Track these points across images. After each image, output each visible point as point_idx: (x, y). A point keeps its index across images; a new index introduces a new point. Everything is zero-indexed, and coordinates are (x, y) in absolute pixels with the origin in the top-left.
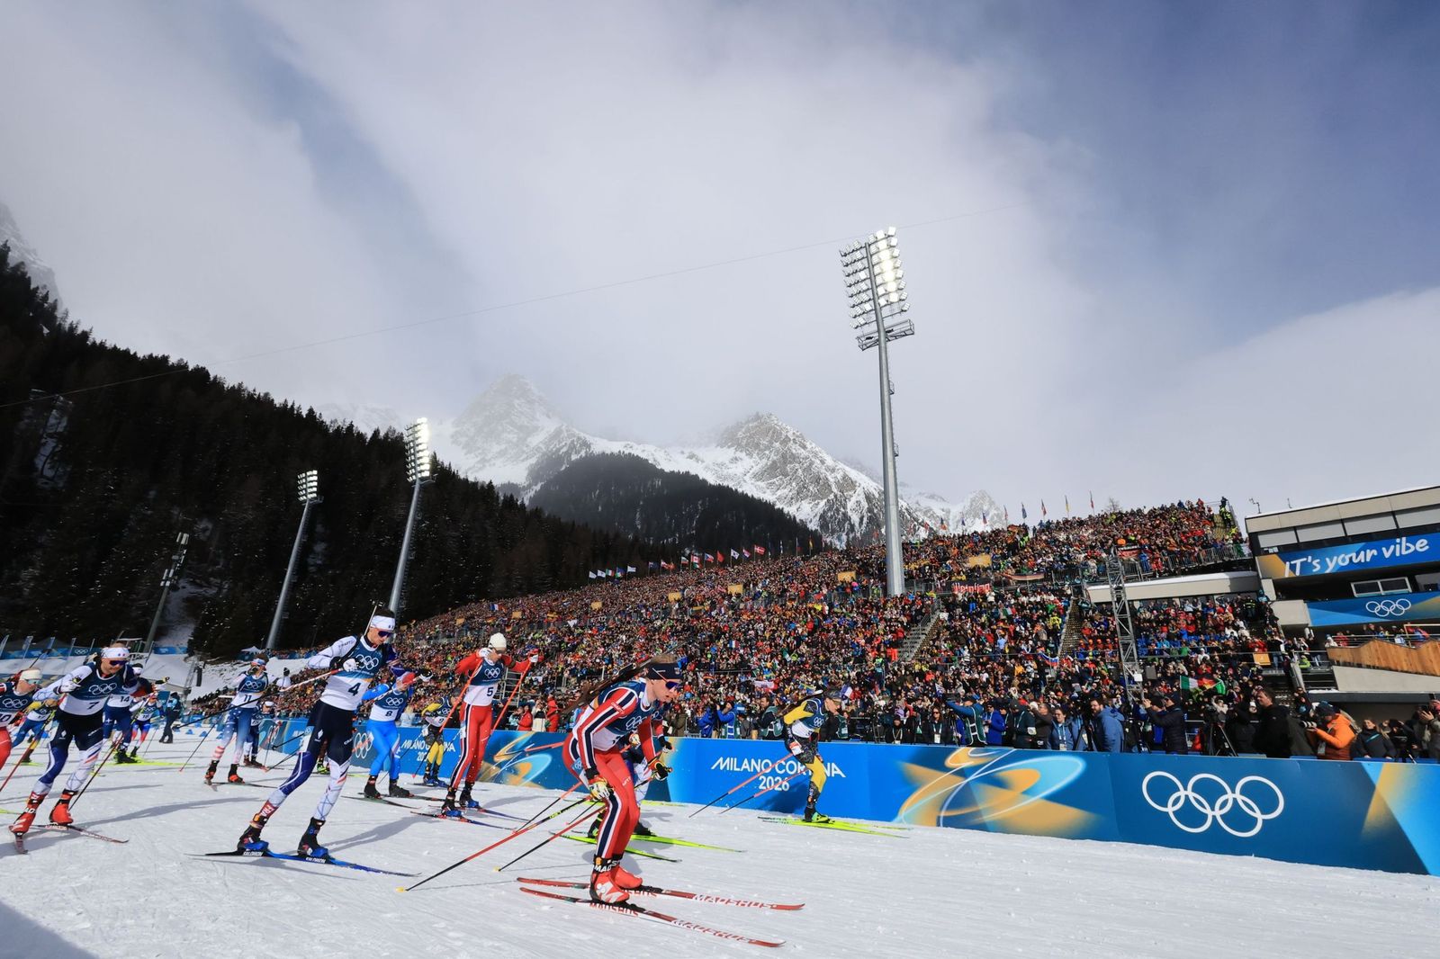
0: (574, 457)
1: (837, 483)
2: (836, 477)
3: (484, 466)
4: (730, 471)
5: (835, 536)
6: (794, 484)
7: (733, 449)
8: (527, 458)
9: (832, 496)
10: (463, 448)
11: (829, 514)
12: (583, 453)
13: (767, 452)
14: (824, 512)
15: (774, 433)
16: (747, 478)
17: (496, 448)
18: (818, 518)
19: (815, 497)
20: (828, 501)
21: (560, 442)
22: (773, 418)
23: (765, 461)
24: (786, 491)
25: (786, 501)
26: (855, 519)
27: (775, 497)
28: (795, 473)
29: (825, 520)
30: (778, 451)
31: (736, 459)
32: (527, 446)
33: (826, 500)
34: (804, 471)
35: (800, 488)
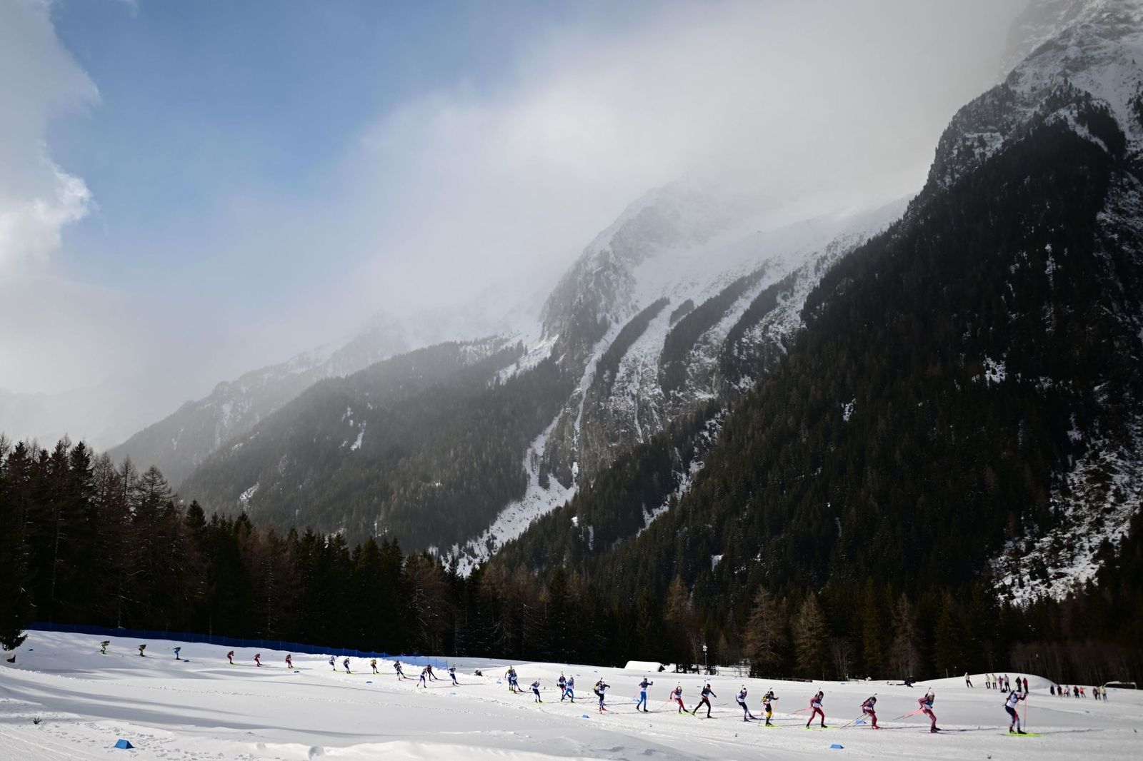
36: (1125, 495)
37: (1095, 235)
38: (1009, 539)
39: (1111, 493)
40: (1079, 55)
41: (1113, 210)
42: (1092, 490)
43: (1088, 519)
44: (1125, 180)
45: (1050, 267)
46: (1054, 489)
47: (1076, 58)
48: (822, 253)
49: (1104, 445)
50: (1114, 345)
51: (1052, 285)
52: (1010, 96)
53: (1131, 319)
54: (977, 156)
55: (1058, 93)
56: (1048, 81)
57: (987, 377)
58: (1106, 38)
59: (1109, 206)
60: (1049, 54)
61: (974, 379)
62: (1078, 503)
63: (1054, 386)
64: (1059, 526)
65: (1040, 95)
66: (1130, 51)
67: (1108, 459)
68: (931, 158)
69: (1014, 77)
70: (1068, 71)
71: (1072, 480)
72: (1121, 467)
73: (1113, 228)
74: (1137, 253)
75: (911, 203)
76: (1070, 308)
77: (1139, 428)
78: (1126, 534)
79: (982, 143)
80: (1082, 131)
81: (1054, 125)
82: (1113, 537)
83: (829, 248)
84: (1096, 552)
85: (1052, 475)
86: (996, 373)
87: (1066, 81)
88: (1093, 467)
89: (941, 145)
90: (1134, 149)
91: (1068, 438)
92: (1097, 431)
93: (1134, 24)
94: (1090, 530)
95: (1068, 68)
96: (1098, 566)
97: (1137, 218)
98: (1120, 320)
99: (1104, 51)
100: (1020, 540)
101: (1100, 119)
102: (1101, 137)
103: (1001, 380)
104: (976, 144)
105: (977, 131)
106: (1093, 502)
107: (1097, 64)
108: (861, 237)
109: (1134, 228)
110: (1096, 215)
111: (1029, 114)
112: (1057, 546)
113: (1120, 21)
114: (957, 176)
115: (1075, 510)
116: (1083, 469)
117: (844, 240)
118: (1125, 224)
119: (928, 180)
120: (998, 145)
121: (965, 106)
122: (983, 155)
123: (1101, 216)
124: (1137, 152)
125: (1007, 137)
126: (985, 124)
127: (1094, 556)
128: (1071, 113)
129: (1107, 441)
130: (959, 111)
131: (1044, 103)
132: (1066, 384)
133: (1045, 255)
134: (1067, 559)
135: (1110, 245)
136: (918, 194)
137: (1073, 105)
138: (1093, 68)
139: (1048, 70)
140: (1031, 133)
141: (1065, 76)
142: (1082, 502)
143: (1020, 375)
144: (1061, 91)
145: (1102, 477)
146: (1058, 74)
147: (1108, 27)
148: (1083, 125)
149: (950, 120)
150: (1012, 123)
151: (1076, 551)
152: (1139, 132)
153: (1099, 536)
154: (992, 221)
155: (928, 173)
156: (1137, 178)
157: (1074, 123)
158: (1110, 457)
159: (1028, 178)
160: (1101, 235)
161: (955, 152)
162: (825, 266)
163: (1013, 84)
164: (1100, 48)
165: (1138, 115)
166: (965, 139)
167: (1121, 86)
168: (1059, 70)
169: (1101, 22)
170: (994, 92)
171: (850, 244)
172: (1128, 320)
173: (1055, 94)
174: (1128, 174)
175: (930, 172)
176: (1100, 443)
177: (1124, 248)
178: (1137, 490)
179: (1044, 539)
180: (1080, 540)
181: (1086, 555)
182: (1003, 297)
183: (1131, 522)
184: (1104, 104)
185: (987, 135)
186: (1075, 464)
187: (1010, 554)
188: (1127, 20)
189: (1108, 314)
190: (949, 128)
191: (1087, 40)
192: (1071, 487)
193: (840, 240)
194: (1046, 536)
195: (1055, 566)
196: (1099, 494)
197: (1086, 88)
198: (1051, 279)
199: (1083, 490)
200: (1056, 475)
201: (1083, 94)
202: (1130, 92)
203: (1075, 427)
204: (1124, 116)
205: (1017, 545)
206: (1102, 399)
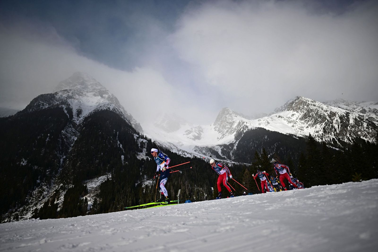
0: (245, 131)
1: (328, 115)
2: (328, 113)
3: (224, 136)
4: (292, 119)
5: (330, 134)
6: (313, 119)
7: (292, 111)
8: (233, 132)
9: (326, 121)
10: (218, 131)
11: (326, 127)
12: (247, 130)
13: (303, 110)
14: (324, 127)
15: (304, 103)
16: (298, 120)
17: (225, 131)
18: (322, 129)
19: (321, 122)
20: (325, 123)
21: (240, 126)
22: (303, 97)
23: (302, 113)
24: (311, 122)
25: (311, 125)
26: (336, 126)
27: (308, 124)
28: (313, 115)
29: (325, 129)
30: (306, 109)
31: (293, 115)
32: (233, 128)
33: (324, 123)
34: (315, 114)
35: (315, 120)
36: (45, 197)
37: (60, 135)
38: (11, 208)
39: (42, 196)
40: (71, 95)
41: (65, 131)
42: (38, 196)
43: (34, 203)
44: (70, 125)
45: (48, 139)
46: (28, 195)
47: (70, 96)
49: (44, 184)
50: (55, 161)
51: (46, 144)
52: (54, 97)
54: (41, 108)
55: (64, 101)
56: (63, 98)
57: (21, 163)
58: (77, 94)
59: (65, 130)
60: (66, 92)
61: (17, 163)
62: (33, 199)
63: (38, 168)
64: (26, 205)
65: (60, 100)
66: (80, 99)
67: (44, 188)
68: (29, 103)
69: (56, 93)
71: (34, 193)
72: (46, 190)
73: (64, 135)
74: (67, 142)
75: (18, 112)
76: (48, 150)
77: (53, 181)
78: (42, 207)
79: (43, 105)
80: (66, 112)
81: (61, 108)
82: (39, 207)
84: (33, 211)
85: (29, 191)
86: (24, 163)
87: (67, 99)
88: (40, 189)
89: (33, 101)
90: (74, 120)
91: (37, 182)
92: (44, 181)
94: (34, 206)
95: (68, 97)
96: (32, 215)
97: (69, 134)
98: (58, 155)
99: (76, 97)
100: (14, 209)
101: (70, 110)
102: (69, 114)
103: (25, 165)
104: (41, 104)
105: (43, 101)
106: (37, 198)
109: (68, 136)
110: (61, 131)
111: (56, 103)
112: (24, 209)
113: (81, 93)
114: (34, 110)
115: (32, 200)
116: (37, 190)
118: (67, 134)
119: (25, 108)
120: (47, 107)
121: (42, 94)
122: (42, 108)
123: (63, 131)
125: (49, 106)
126: (46, 101)
127: (32, 212)
128: (65, 107)
129: (45, 184)
130: (41, 95)
131: (60, 102)
132: (41, 168)
133: (47, 136)
134: (25, 214)
135: (62, 139)
136: (21, 110)
137: (66, 105)
138: (73, 99)
139: (64, 96)
140: (55, 107)
141: (67, 98)
142: (34, 198)
143: (30, 164)
145: (41, 192)
146: (66, 97)
147: (79, 93)
148: (66, 110)
149: (38, 96)
150: (52, 103)
151: (28, 211)
152: (76, 116)
153: (35, 207)
154: (38, 124)
156: (72, 126)
157: (65, 109)
158: (45, 187)
160: (61, 135)
161: (36, 104)
163: (56, 95)
164: (76, 96)
165: (77, 113)
166: (39, 102)
169: (78, 91)
170: (51, 94)
172: (60, 156)
173: (63, 101)
174: (71, 124)
175: (27, 106)
176: (43, 184)
177: (64, 140)
178: (48, 196)
179: (21, 208)
180: (30, 208)
181: (30, 212)
182: (33, 144)
183: (44, 204)
184: (72, 108)
185: (45, 103)
186: (36, 189)
187: (10, 213)
188: (82, 93)
189: (56, 153)
190: (36, 98)
191: (74, 93)
192: (33, 194)
195: (21, 215)
196: (39, 197)
197: (70, 103)
198: (47, 142)
199: (35, 195)
200: (30, 191)
201: (69, 104)
202: (77, 107)
203: (39, 179)
204: (75, 112)
205: (13, 210)
206: (48, 173)
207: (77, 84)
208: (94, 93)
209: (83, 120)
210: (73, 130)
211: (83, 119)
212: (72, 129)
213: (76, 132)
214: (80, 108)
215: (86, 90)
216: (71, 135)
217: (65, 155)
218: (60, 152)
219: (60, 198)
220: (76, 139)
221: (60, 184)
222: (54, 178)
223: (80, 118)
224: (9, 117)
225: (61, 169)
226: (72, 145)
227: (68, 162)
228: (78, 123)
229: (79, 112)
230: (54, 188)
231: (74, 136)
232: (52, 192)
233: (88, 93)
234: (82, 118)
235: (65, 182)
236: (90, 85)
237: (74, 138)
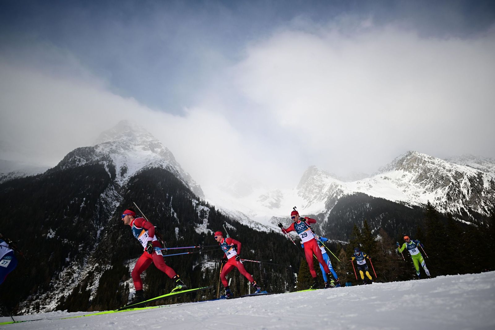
0: (339, 197)
1: (453, 176)
2: (452, 174)
3: (311, 204)
4: (403, 182)
5: (456, 202)
6: (432, 182)
7: (403, 170)
8: (324, 199)
9: (451, 184)
10: (303, 197)
11: (451, 193)
12: (341, 196)
13: (417, 169)
14: (448, 192)
15: (418, 160)
16: (411, 183)
17: (313, 196)
18: (446, 195)
19: (443, 186)
20: (449, 186)
21: (333, 191)
22: (417, 153)
23: (417, 173)
24: (429, 185)
25: (430, 190)
26: (465, 191)
27: (425, 189)
28: (431, 177)
29: (449, 196)
30: (422, 168)
31: (404, 175)
32: (323, 193)
33: (448, 186)
34: (435, 175)
35: (435, 183)
36: (75, 281)
37: (98, 200)
38: (31, 295)
39: (71, 280)
40: (115, 149)
41: (105, 194)
42: (66, 278)
43: (61, 288)
44: (112, 187)
45: (83, 205)
46: (54, 277)
48: (6, 175)
49: (75, 264)
50: (90, 233)
51: (81, 211)
52: (94, 151)
53: (97, 227)
54: (76, 164)
55: (106, 156)
56: (105, 152)
57: (48, 235)
58: (122, 148)
59: (105, 193)
60: (108, 145)
61: (43, 235)
62: (60, 282)
63: (68, 243)
64: (50, 290)
65: (101, 155)
66: (126, 154)
68: (62, 159)
69: (97, 146)
70: (110, 152)
71: (61, 275)
72: (77, 272)
73: (103, 199)
74: (106, 208)
75: (49, 170)
76: (83, 219)
77: (87, 260)
78: (70, 294)
79: (80, 161)
80: (107, 170)
81: (101, 165)
82: (66, 295)
83: (9, 174)
84: (59, 300)
86: (51, 235)
87: (109, 154)
88: (69, 270)
89: (67, 156)
90: (117, 180)
91: (65, 260)
92: (75, 259)
93: (130, 148)
94: (60, 292)
96: (57, 305)
97: (110, 198)
98: (94, 226)
99: (121, 151)
100: (34, 295)
101: (112, 169)
102: (111, 173)
103: (52, 237)
104: (78, 160)
105: (80, 156)
106: (65, 282)
107: (118, 153)
108: (24, 175)
109: (108, 201)
110: (101, 194)
111: (96, 159)
112: (48, 297)
113: (127, 146)
114: (68, 167)
115: (58, 285)
116: (66, 271)
117: (17, 173)
119: (58, 165)
120: (84, 163)
121: (80, 148)
122: (78, 164)
123: (102, 195)
124: (117, 181)
125: (87, 162)
126: (83, 156)
128: (106, 164)
130: (77, 148)
131: (101, 157)
132: (72, 243)
133: (82, 201)
134: (48, 302)
135: (101, 204)
136: (52, 168)
137: (108, 161)
138: (117, 154)
139: (106, 149)
140: (94, 164)
141: (109, 153)
143: (59, 237)
144: (107, 156)
145: (70, 274)
147: (124, 146)
148: (108, 168)
149: (74, 150)
150: (90, 159)
151: (52, 299)
152: (120, 176)
153: (62, 294)
154: (72, 185)
155: (59, 162)
156: (115, 188)
157: (106, 166)
158: (75, 268)
159: (88, 177)
160: (100, 200)
161: (71, 160)
162: (4, 180)
163: (96, 148)
165: (121, 171)
166: (75, 157)
167: (120, 162)
168: (109, 151)
169: (123, 144)
170: (90, 148)
171: (19, 175)
172: (96, 227)
175: (60, 163)
177: (104, 206)
178: (79, 279)
179: (43, 295)
180: (55, 295)
181: (55, 301)
182: (64, 210)
183: (73, 290)
184: (115, 165)
185: (82, 159)
186: (64, 269)
187: (29, 301)
188: (129, 146)
189: (92, 223)
190: (72, 152)
191: (118, 146)
192: (59, 277)
193: (16, 173)
194: (44, 294)
195: (43, 305)
196: (67, 280)
197: (113, 159)
198: (81, 209)
199: (63, 278)
200: (56, 272)
201: (111, 160)
202: (122, 165)
203: (69, 257)
204: (118, 170)
205: (33, 297)
206: (80, 249)
207: (123, 135)
208: (143, 147)
209: (128, 181)
210: (115, 194)
211: (129, 179)
212: (114, 192)
213: (119, 196)
214: (125, 165)
215: (134, 143)
216: (113, 200)
217: (103, 225)
218: (97, 222)
219: (94, 283)
220: (118, 205)
221: (95, 264)
222: (88, 256)
223: (124, 178)
224: (36, 176)
225: (98, 244)
226: (113, 213)
227: (106, 235)
228: (121, 184)
229: (124, 171)
230: (87, 269)
231: (116, 201)
232: (85, 274)
233: (136, 146)
234: (127, 178)
235: (101, 261)
236: (138, 136)
237: (116, 203)
